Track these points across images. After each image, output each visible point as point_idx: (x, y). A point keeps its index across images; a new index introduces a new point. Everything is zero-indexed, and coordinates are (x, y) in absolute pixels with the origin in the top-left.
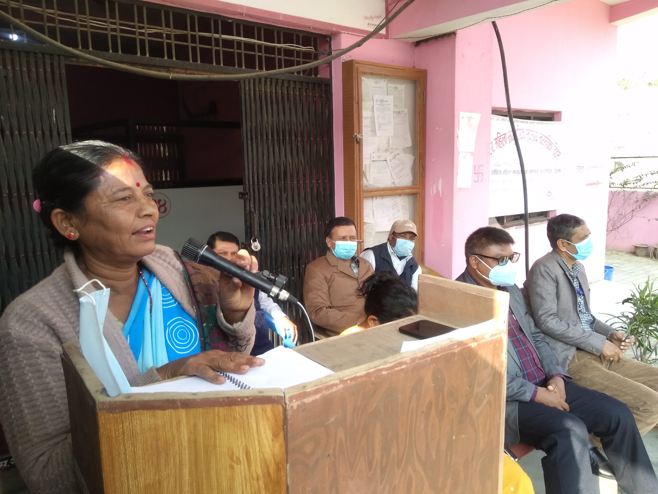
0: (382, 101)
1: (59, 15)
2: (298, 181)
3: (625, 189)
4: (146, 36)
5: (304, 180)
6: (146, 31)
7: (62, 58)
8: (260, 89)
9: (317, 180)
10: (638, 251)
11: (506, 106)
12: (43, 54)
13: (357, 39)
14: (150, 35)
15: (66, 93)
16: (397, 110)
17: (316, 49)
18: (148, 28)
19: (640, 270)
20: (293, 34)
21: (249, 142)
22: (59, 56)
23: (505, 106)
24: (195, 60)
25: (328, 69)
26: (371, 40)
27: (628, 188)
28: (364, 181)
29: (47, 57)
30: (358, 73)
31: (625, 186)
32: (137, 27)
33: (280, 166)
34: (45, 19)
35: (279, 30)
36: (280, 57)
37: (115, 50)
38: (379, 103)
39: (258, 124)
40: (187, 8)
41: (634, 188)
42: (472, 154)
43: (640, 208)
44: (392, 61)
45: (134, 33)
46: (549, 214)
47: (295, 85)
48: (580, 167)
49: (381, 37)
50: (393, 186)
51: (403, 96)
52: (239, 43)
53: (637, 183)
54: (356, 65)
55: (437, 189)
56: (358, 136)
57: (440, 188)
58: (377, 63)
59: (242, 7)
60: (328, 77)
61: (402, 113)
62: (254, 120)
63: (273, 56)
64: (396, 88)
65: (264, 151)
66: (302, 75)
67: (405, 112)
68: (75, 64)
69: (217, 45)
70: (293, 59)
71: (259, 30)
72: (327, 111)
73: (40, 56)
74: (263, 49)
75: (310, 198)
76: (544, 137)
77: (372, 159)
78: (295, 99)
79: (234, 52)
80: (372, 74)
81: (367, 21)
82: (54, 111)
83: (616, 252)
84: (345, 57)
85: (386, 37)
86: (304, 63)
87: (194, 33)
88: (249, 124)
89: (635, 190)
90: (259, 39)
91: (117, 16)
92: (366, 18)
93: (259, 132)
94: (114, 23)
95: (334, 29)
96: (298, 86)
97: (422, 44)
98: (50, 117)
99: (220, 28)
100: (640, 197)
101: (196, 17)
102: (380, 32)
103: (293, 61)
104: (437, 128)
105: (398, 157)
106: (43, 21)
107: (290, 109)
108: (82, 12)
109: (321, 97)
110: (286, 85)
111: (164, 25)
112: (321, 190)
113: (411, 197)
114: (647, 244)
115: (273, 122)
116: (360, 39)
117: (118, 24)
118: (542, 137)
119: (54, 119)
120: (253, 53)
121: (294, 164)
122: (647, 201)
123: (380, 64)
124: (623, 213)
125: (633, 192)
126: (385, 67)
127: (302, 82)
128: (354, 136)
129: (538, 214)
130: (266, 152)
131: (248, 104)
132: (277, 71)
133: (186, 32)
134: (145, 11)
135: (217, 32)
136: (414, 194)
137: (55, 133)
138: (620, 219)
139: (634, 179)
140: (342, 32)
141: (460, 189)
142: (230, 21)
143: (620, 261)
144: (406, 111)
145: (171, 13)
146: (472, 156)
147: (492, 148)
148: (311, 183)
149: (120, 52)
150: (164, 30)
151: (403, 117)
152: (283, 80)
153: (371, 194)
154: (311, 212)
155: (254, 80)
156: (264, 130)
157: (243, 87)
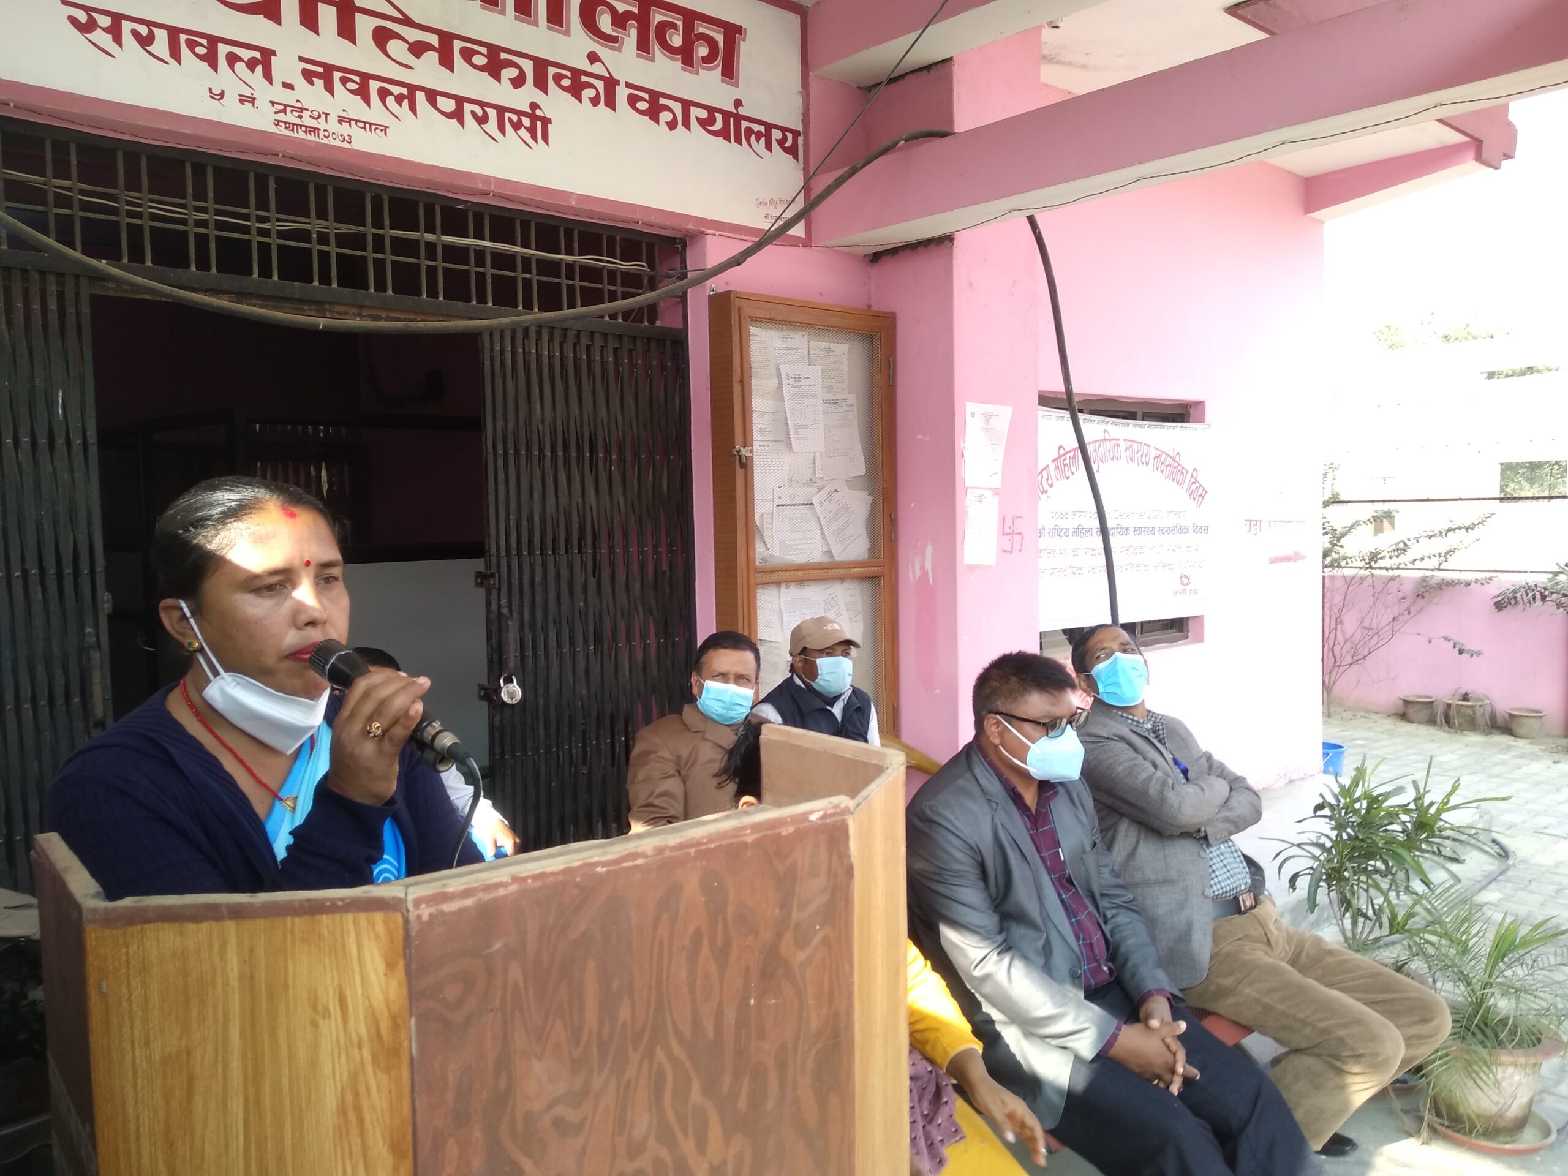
0: (797, 378)
1: (82, 192)
2: (611, 548)
3: (1373, 571)
4: (274, 235)
5: (626, 546)
6: (273, 225)
7: (84, 282)
8: (527, 350)
9: (655, 547)
10: (1411, 711)
11: (1064, 390)
12: (43, 273)
13: (738, 247)
14: (281, 235)
15: (88, 354)
16: (830, 397)
17: (651, 266)
18: (278, 220)
19: (1413, 754)
20: (600, 236)
21: (500, 462)
22: (77, 277)
23: (1061, 388)
24: (381, 287)
25: (680, 307)
26: (768, 250)
27: (1381, 568)
28: (759, 549)
29: (51, 279)
30: (742, 320)
31: (1373, 564)
32: (253, 218)
33: (570, 514)
34: (51, 198)
35: (570, 226)
36: (571, 282)
37: (203, 264)
38: (792, 381)
39: (522, 423)
40: (365, 180)
41: (1392, 569)
42: (996, 491)
43: (1409, 613)
44: (821, 294)
45: (246, 230)
46: (1187, 625)
47: (606, 340)
48: (1253, 523)
49: (794, 242)
50: (826, 559)
51: (845, 368)
52: (480, 253)
53: (1397, 556)
54: (738, 303)
55: (923, 567)
56: (744, 452)
57: (928, 565)
58: (786, 299)
59: (486, 179)
60: (680, 326)
61: (843, 404)
62: (511, 416)
63: (556, 280)
64: (829, 350)
65: (534, 481)
66: (621, 321)
67: (849, 402)
68: (112, 293)
69: (432, 256)
70: (600, 286)
71: (525, 225)
72: (677, 398)
73: (35, 276)
74: (534, 266)
75: (638, 586)
76: (1164, 456)
77: (777, 502)
78: (604, 370)
79: (468, 272)
80: (772, 322)
81: (764, 210)
82: (60, 394)
83: (1363, 714)
84: (716, 285)
85: (807, 242)
86: (626, 296)
87: (380, 232)
88: (500, 424)
89: (1396, 573)
90: (526, 244)
91: (211, 194)
92: (761, 203)
93: (523, 441)
94: (204, 210)
95: (691, 226)
96: (612, 343)
97: (884, 258)
98: (50, 406)
99: (438, 222)
100: (1407, 589)
101: (386, 198)
102: (788, 233)
103: (601, 291)
104: (920, 437)
105: (836, 496)
106: (44, 203)
107: (594, 392)
108: (133, 184)
109: (664, 368)
110: (584, 341)
111: (313, 214)
112: (665, 567)
113: (867, 586)
114: (1430, 694)
115: (554, 419)
116: (743, 246)
117: (211, 211)
118: (1160, 456)
119: (60, 411)
120: (512, 274)
121: (602, 511)
122: (1423, 597)
123: (791, 300)
124: (1374, 626)
125: (1393, 579)
126: (803, 306)
127: (620, 337)
128: (735, 453)
129: (1163, 625)
130: (537, 484)
131: (499, 382)
132: (566, 312)
133: (362, 229)
134: (272, 185)
135: (430, 229)
136: (873, 579)
137: (60, 442)
138: (1367, 638)
139: (1390, 549)
140: (709, 231)
141: (972, 568)
142: (461, 207)
143: (1370, 734)
144: (852, 399)
145: (330, 189)
146: (997, 498)
147: (1047, 480)
148: (640, 552)
149: (214, 270)
150: (314, 225)
151: (845, 411)
152: (579, 331)
153: (775, 577)
154: (642, 616)
155: (514, 331)
156: (535, 437)
157: (487, 345)
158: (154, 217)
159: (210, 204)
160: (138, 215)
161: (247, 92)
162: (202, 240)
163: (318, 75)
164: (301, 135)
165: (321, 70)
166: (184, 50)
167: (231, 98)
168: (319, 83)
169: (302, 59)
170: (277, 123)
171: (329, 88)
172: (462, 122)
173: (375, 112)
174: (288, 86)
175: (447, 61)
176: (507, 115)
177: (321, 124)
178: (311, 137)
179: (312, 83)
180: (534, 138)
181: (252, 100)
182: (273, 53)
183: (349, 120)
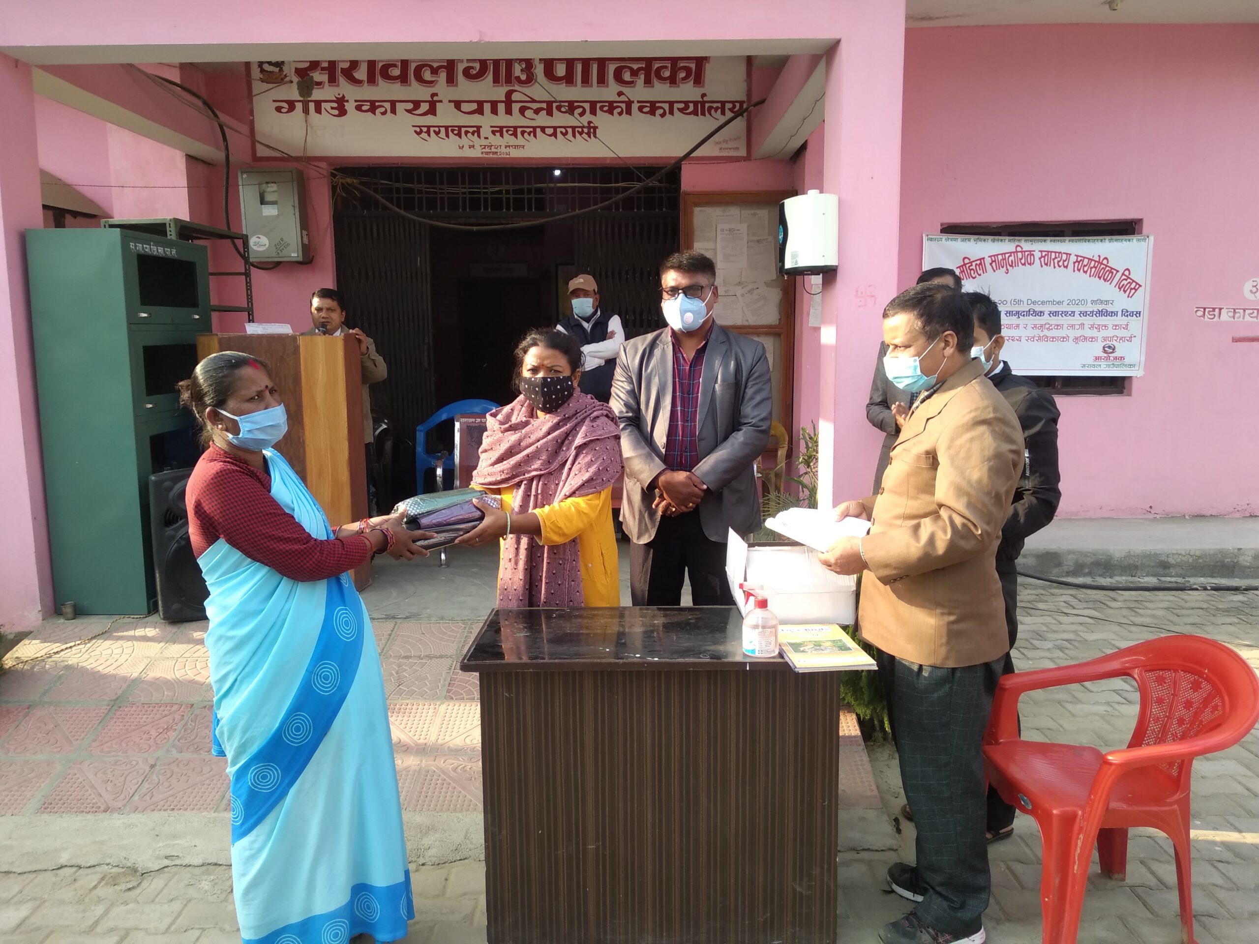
0: (731, 230)
16: (755, 238)
30: (687, 205)
38: (726, 232)
49: (738, 159)
50: (744, 323)
51: (766, 222)
59: (567, 159)
61: (765, 242)
64: (754, 214)
67: (769, 240)
79: (568, 196)
81: (719, 146)
85: (747, 158)
97: (797, 160)
101: (532, 172)
105: (756, 291)
111: (504, 183)
113: (778, 339)
117: (467, 188)
118: (1082, 261)
133: (522, 186)
140: (683, 163)
155: (588, 220)
158: (448, 193)
159: (467, 186)
160: (443, 193)
161: (471, 144)
162: (464, 199)
163: (497, 131)
164: (491, 156)
165: (498, 129)
166: (450, 133)
167: (466, 148)
168: (498, 134)
169: (492, 127)
170: (482, 153)
171: (502, 136)
172: (556, 137)
173: (520, 141)
174: (486, 138)
175: (550, 113)
176: (577, 129)
177: (499, 150)
178: (495, 156)
179: (495, 135)
180: (590, 137)
181: (473, 146)
182: (481, 127)
183: (509, 146)
